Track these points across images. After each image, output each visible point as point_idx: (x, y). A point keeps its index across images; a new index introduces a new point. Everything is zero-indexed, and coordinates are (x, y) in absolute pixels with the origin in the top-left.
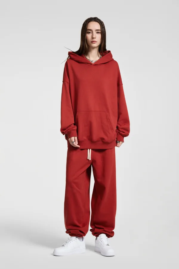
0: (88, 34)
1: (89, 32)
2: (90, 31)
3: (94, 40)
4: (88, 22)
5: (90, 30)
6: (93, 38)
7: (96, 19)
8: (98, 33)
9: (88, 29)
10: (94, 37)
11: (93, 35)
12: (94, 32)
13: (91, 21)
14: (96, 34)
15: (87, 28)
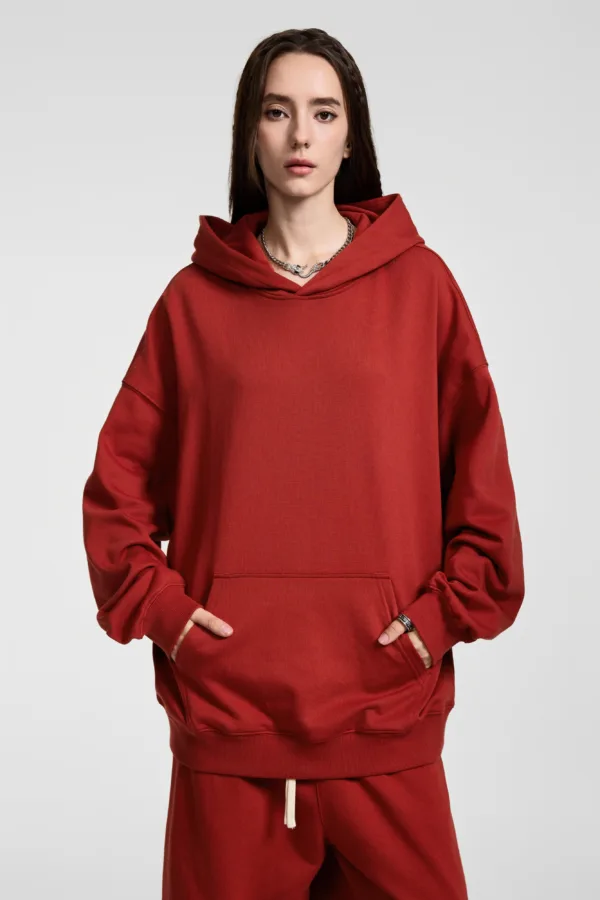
0: (273, 120)
1: (277, 113)
2: (277, 106)
3: (299, 156)
4: (269, 55)
5: (283, 99)
6: (294, 145)
7: (314, 42)
8: (324, 115)
9: (272, 95)
10: (301, 137)
11: (294, 126)
12: (305, 114)
13: (288, 49)
14: (314, 122)
15: (264, 91)
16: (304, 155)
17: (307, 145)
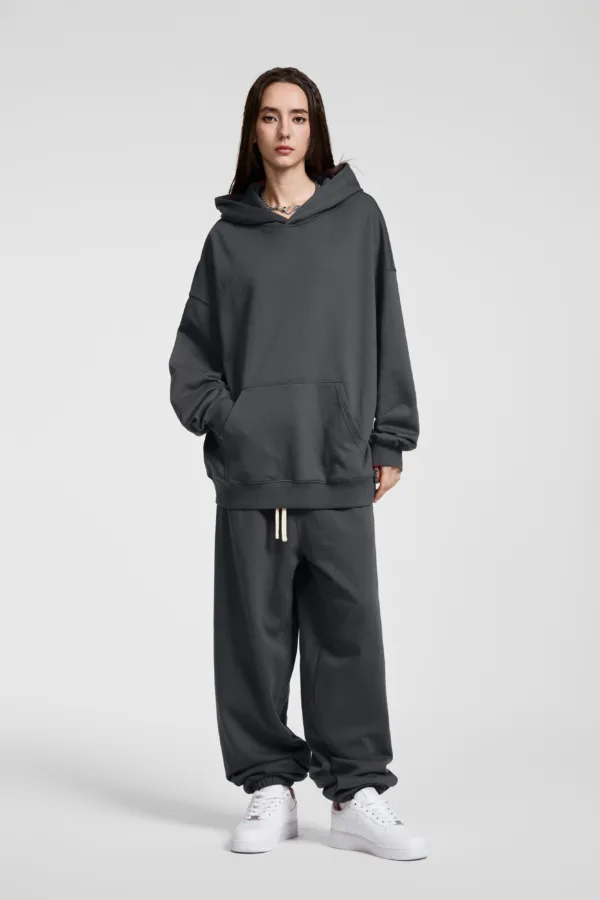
0: (268, 122)
1: (271, 118)
2: (271, 114)
3: (284, 143)
4: (264, 84)
5: (273, 110)
6: (281, 137)
7: (291, 75)
8: (298, 119)
9: (266, 108)
10: (285, 132)
11: (281, 126)
12: (287, 119)
13: (277, 80)
14: (292, 123)
16: (286, 143)
17: (288, 137)
